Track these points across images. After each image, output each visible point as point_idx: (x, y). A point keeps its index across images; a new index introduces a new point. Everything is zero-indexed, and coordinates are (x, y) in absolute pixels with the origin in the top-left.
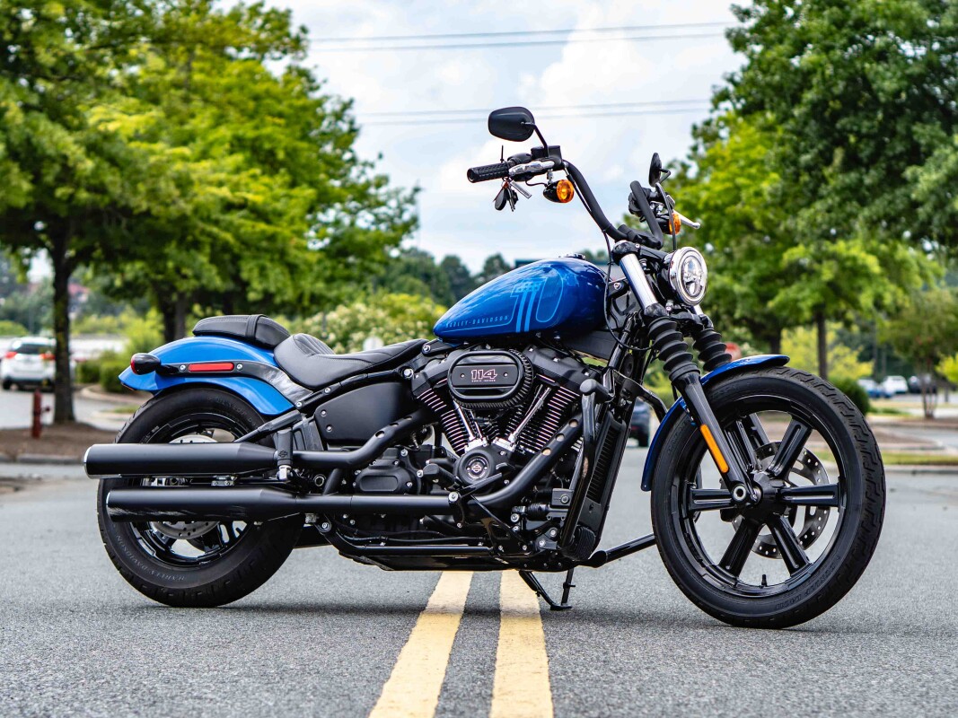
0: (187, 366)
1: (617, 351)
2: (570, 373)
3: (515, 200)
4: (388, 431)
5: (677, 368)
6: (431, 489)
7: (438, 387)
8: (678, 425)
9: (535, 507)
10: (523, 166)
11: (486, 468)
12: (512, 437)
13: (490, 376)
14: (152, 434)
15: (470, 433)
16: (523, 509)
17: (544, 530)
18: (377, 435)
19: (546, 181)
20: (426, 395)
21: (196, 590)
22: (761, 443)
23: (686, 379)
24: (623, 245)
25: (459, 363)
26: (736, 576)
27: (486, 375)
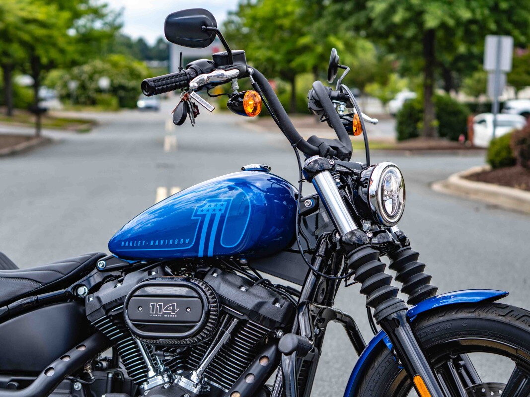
1: (311, 277)
2: (260, 305)
3: (196, 114)
4: (59, 366)
5: (385, 305)
7: (113, 314)
8: (380, 362)
10: (205, 76)
12: (195, 377)
13: (170, 311)
15: (150, 366)
18: (46, 373)
20: (104, 325)
22: (473, 382)
23: (394, 319)
24: (316, 161)
25: (137, 293)
27: (166, 309)
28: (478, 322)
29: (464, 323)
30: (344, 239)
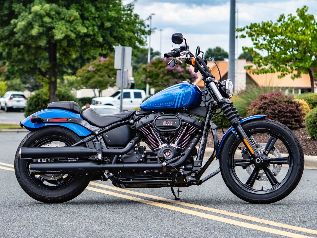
0: (49, 120)
2: (195, 121)
4: (133, 142)
5: (233, 120)
6: (147, 161)
7: (147, 126)
9: (187, 166)
11: (171, 154)
12: (176, 143)
13: (170, 123)
14: (34, 144)
15: (160, 142)
16: (183, 167)
17: (190, 174)
18: (130, 143)
19: (186, 58)
20: (144, 130)
21: (58, 198)
23: (236, 123)
24: (210, 79)
25: (158, 119)
26: (252, 187)
27: (168, 123)
28: (260, 124)
29: (256, 124)
30: (220, 101)
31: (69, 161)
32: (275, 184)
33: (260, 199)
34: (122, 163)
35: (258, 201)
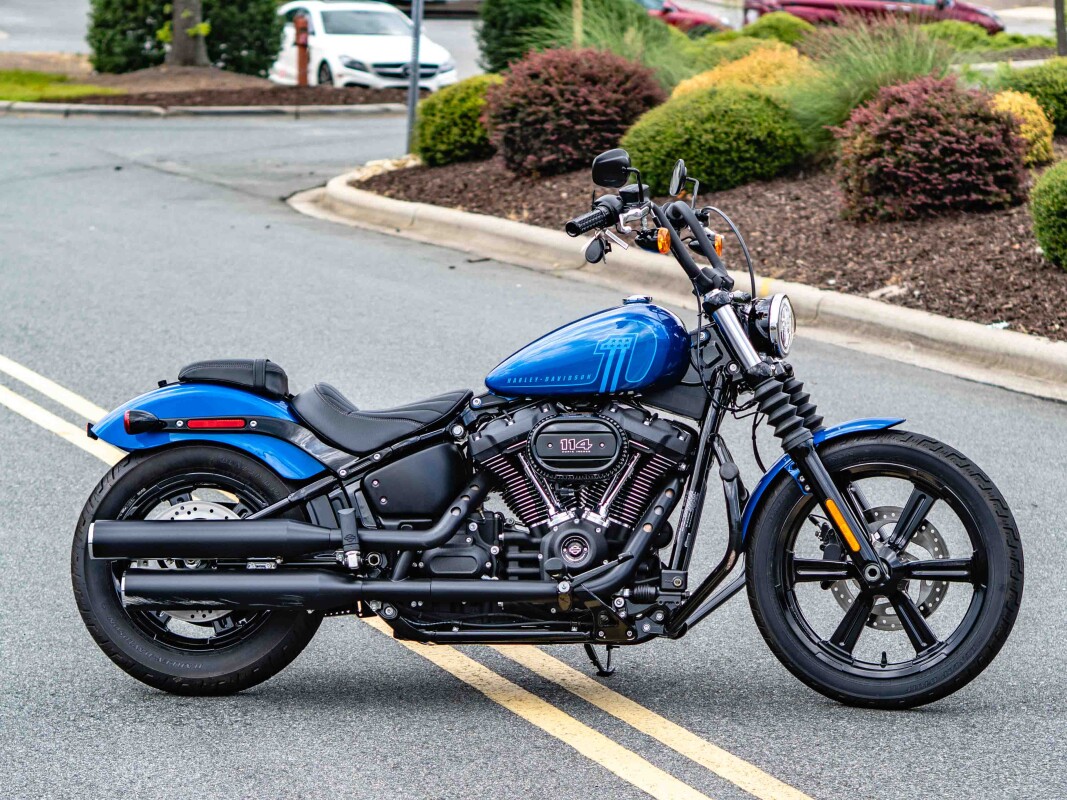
0: (186, 422)
2: (666, 438)
3: (609, 252)
4: (461, 505)
5: (793, 435)
6: (507, 566)
7: (508, 452)
9: (638, 590)
11: (585, 549)
12: (603, 510)
13: (584, 447)
14: (137, 497)
15: (550, 506)
16: (627, 593)
17: (648, 614)
18: (452, 511)
20: (497, 464)
21: (218, 679)
23: (802, 448)
24: (717, 295)
25: (544, 431)
26: (851, 653)
27: (579, 445)
28: (881, 447)
30: (749, 371)
31: (252, 566)
32: (925, 645)
33: (875, 694)
34: (426, 575)
35: (869, 700)
